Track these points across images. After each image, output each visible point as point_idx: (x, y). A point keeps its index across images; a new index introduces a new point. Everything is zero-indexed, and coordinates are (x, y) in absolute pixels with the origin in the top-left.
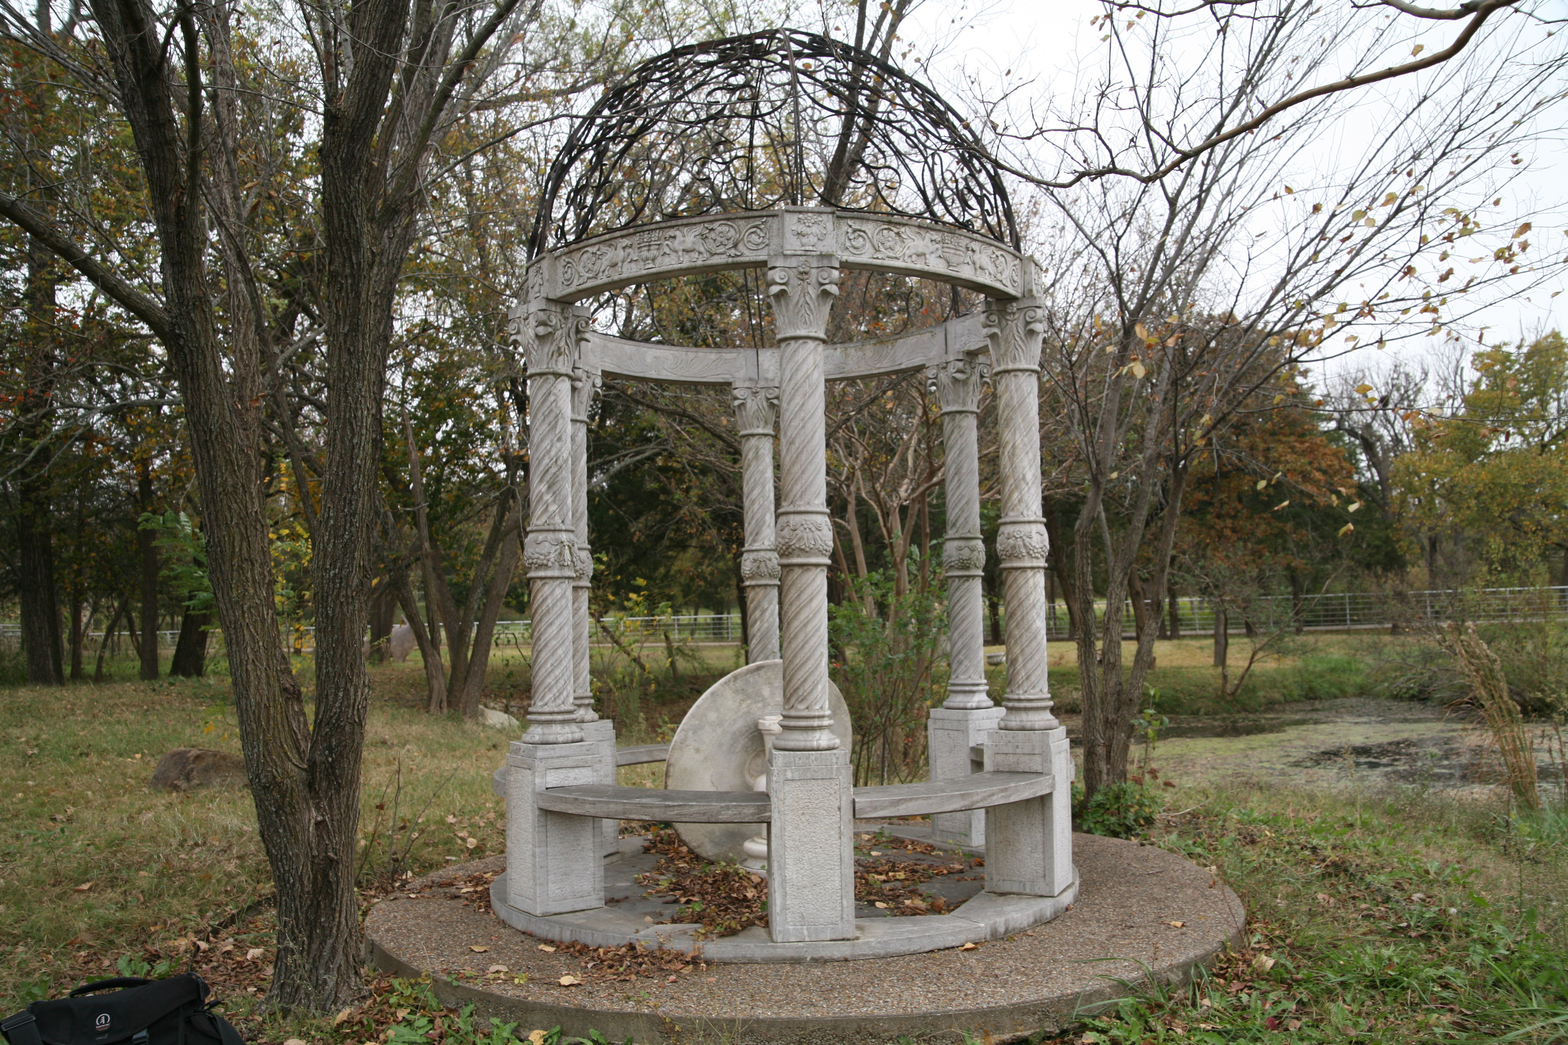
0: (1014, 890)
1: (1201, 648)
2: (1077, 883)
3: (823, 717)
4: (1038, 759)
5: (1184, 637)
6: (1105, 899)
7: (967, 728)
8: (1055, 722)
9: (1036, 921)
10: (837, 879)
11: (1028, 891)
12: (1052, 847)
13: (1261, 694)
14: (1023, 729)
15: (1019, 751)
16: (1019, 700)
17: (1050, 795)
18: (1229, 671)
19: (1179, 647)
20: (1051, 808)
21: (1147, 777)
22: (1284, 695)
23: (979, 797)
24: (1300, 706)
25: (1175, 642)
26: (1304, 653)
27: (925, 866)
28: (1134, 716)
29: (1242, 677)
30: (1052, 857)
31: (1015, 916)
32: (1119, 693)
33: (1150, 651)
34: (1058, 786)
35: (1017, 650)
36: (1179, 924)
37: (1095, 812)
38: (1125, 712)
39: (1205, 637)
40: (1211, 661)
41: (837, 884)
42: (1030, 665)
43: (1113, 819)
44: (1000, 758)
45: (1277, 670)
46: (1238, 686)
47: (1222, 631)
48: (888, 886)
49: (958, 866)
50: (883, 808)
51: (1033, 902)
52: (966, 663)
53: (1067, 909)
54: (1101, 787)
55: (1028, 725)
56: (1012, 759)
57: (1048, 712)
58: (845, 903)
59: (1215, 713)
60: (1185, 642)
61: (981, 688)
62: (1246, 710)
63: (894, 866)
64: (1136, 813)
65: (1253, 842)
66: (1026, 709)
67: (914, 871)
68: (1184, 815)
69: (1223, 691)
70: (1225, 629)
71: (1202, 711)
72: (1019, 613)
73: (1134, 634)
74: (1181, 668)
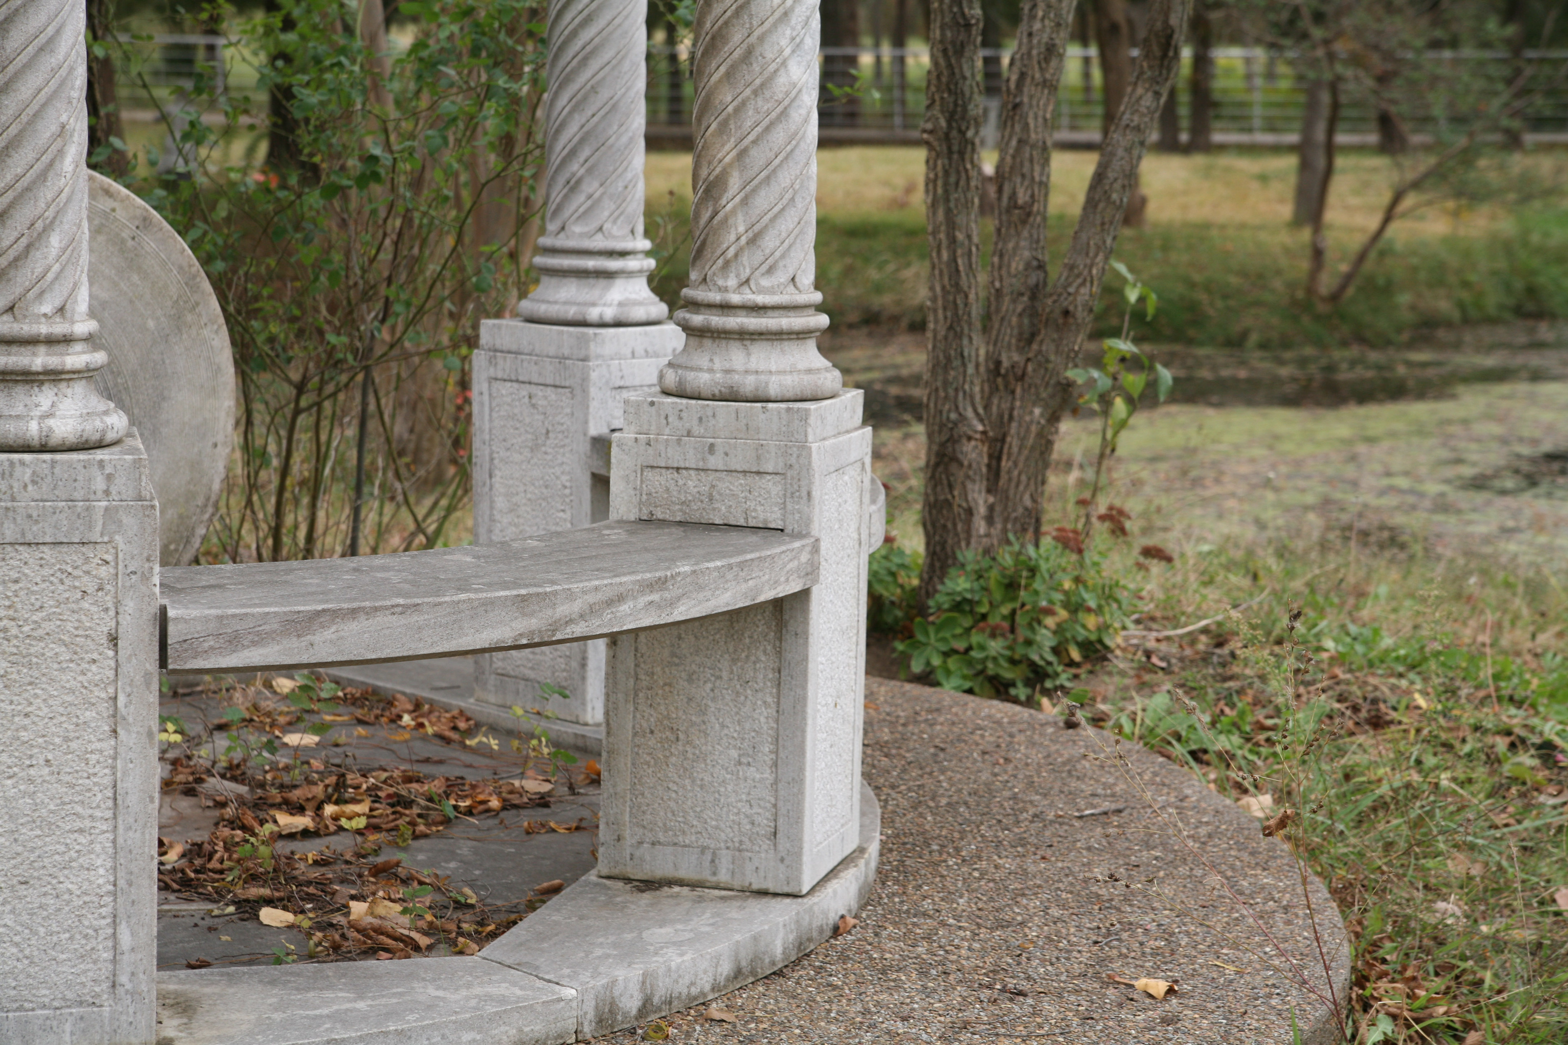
0: (684, 872)
1: (1263, 178)
2: (874, 849)
3: (67, 340)
4: (772, 487)
5: (1222, 148)
6: (949, 897)
7: (585, 379)
8: (832, 378)
9: (738, 973)
10: (102, 863)
11: (723, 877)
12: (800, 750)
13: (1404, 299)
14: (732, 396)
15: (715, 461)
16: (725, 308)
17: (804, 595)
18: (1331, 240)
19: (1207, 173)
20: (803, 635)
21: (1101, 531)
22: (1461, 306)
23: (576, 607)
24: (1501, 333)
25: (1199, 160)
26: (1526, 198)
27: (436, 787)
28: (1072, 358)
29: (1362, 257)
30: (798, 780)
31: (675, 959)
32: (1035, 293)
33: (1131, 178)
34: (826, 573)
35: (726, 152)
36: (1159, 987)
37: (948, 623)
38: (1048, 347)
39: (1276, 149)
40: (1286, 211)
41: (101, 877)
42: (763, 201)
43: (996, 646)
44: (658, 481)
45: (1449, 241)
46: (1348, 278)
47: (1320, 134)
48: (311, 850)
49: (534, 785)
50: (260, 640)
51: (734, 911)
52: (590, 186)
53: (836, 931)
54: (969, 555)
55: (749, 384)
56: (693, 484)
57: (811, 345)
58: (125, 938)
59: (1286, 344)
60: (1224, 161)
61: (632, 264)
62: (1361, 339)
63: (341, 784)
64: (1059, 630)
65: (1377, 723)
66: (744, 336)
67: (400, 802)
68: (1191, 637)
69: (1310, 290)
70: (1331, 132)
71: (1254, 338)
72: (737, 36)
73: (1095, 136)
74: (1206, 226)
